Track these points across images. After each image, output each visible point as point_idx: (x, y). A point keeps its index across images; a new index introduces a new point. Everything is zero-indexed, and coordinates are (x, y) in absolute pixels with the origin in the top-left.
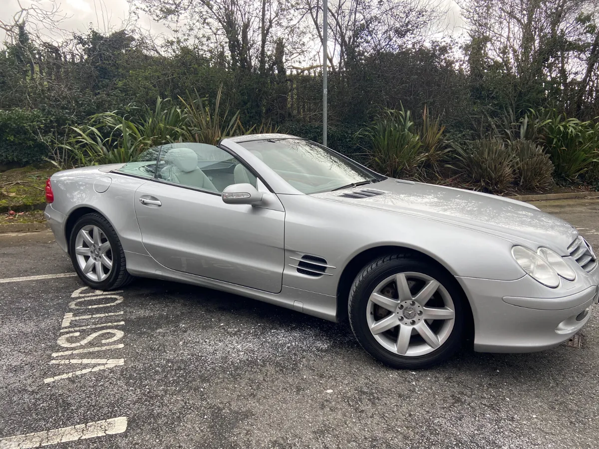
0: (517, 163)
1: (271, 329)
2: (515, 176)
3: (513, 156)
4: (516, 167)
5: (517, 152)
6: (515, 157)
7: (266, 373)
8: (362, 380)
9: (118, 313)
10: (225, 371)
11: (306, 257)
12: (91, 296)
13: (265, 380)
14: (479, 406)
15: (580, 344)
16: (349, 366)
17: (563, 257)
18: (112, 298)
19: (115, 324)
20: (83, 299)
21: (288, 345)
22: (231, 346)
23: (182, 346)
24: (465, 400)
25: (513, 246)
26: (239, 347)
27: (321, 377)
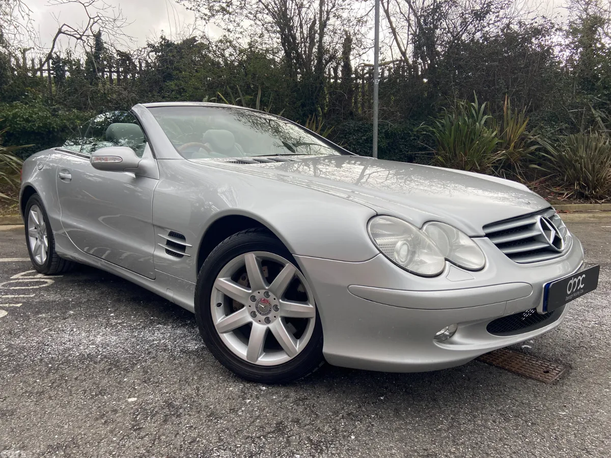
1: (159, 323)
7: (90, 370)
8: (189, 390)
9: (27, 296)
10: (50, 363)
11: (172, 234)
12: (27, 279)
13: (76, 379)
14: (300, 441)
15: (556, 378)
16: (195, 372)
17: (470, 237)
18: (44, 281)
19: (11, 305)
20: (17, 281)
21: (155, 342)
22: (91, 338)
23: (43, 332)
24: (291, 430)
25: (377, 215)
26: (99, 339)
27: (145, 382)
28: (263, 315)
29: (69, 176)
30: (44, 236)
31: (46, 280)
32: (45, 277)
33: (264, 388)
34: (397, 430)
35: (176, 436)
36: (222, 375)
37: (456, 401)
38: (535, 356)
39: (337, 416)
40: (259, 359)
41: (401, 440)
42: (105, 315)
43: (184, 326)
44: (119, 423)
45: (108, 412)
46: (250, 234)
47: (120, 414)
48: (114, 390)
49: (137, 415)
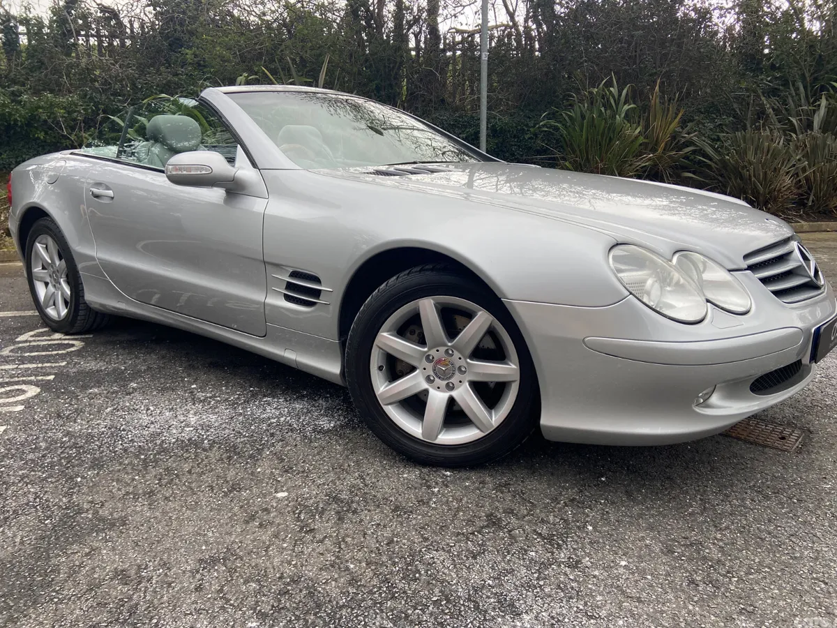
0: (804, 170)
1: (265, 396)
2: (800, 191)
3: (798, 158)
4: (802, 176)
5: (805, 150)
6: (799, 160)
7: (203, 460)
8: (351, 480)
9: (57, 365)
10: (141, 454)
11: (295, 274)
12: (42, 341)
13: (190, 472)
14: (527, 536)
15: (797, 445)
16: (347, 456)
17: (730, 271)
18: (68, 344)
19: (40, 378)
20: (28, 344)
21: (272, 421)
22: (182, 418)
23: (107, 414)
24: (509, 523)
25: (617, 244)
26: (193, 419)
27: (287, 471)
28: (443, 379)
29: (110, 193)
30: (62, 280)
31: (71, 342)
32: (67, 337)
33: (448, 473)
34: (640, 516)
35: (364, 537)
36: (385, 459)
37: (696, 478)
38: (762, 420)
39: (558, 503)
40: (439, 437)
41: (651, 528)
42: (184, 387)
43: (302, 397)
44: (279, 524)
45: (257, 512)
46: (427, 273)
47: (275, 513)
48: (251, 484)
49: (300, 513)
